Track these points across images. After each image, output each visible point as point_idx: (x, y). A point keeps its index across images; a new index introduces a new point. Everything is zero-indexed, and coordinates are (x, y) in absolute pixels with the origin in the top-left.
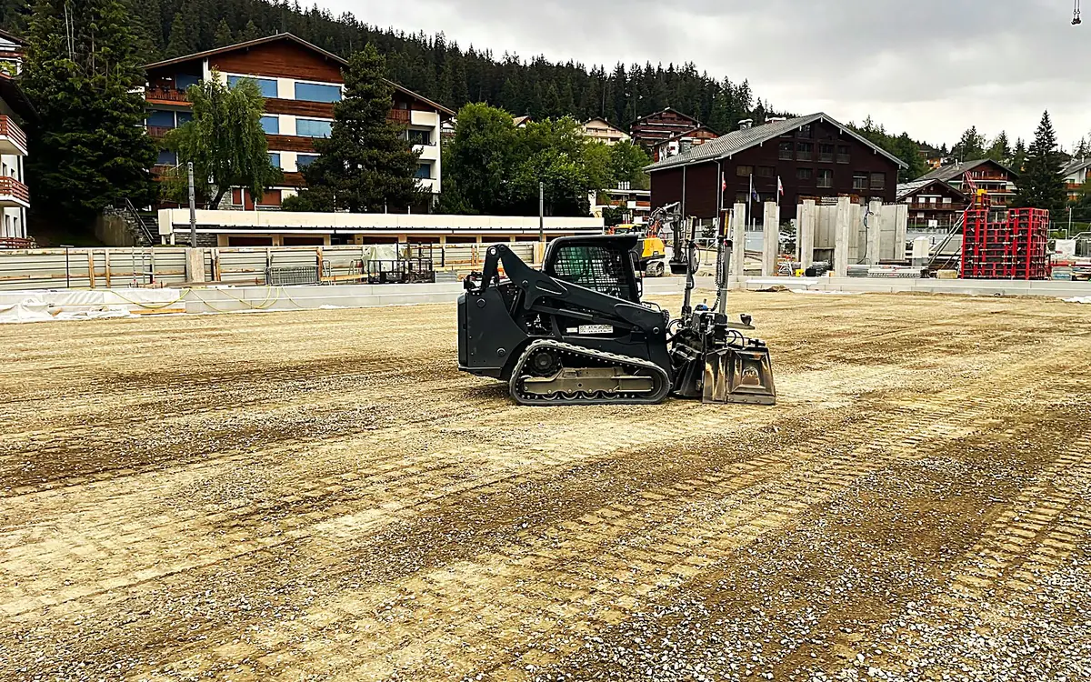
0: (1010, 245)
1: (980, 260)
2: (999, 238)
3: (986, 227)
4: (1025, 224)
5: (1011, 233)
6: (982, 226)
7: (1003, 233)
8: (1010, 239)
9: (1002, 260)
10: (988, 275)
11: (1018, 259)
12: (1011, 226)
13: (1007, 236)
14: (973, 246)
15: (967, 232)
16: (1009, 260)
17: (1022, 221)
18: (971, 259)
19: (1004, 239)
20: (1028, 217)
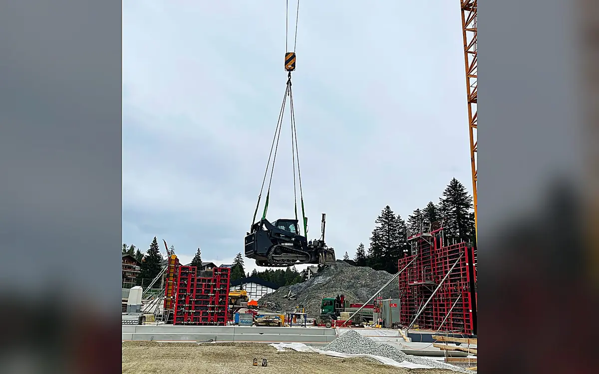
0: (214, 296)
1: (190, 308)
2: (205, 290)
3: (196, 280)
4: (224, 280)
5: (215, 286)
6: (193, 280)
7: (209, 286)
8: (214, 292)
9: (207, 308)
10: (196, 322)
11: (219, 307)
12: (215, 281)
13: (212, 289)
14: (185, 296)
15: (181, 284)
16: (213, 308)
17: (222, 278)
18: (183, 307)
19: (208, 292)
20: (227, 275)
